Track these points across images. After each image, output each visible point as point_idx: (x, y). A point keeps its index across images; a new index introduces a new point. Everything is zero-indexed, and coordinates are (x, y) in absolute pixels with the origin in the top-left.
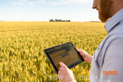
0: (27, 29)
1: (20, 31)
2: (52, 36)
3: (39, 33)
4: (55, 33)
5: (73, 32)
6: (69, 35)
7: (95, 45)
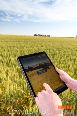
0: (16, 40)
1: (9, 42)
2: (34, 47)
3: (25, 44)
4: (38, 45)
5: (52, 45)
6: (49, 47)
7: (71, 56)
